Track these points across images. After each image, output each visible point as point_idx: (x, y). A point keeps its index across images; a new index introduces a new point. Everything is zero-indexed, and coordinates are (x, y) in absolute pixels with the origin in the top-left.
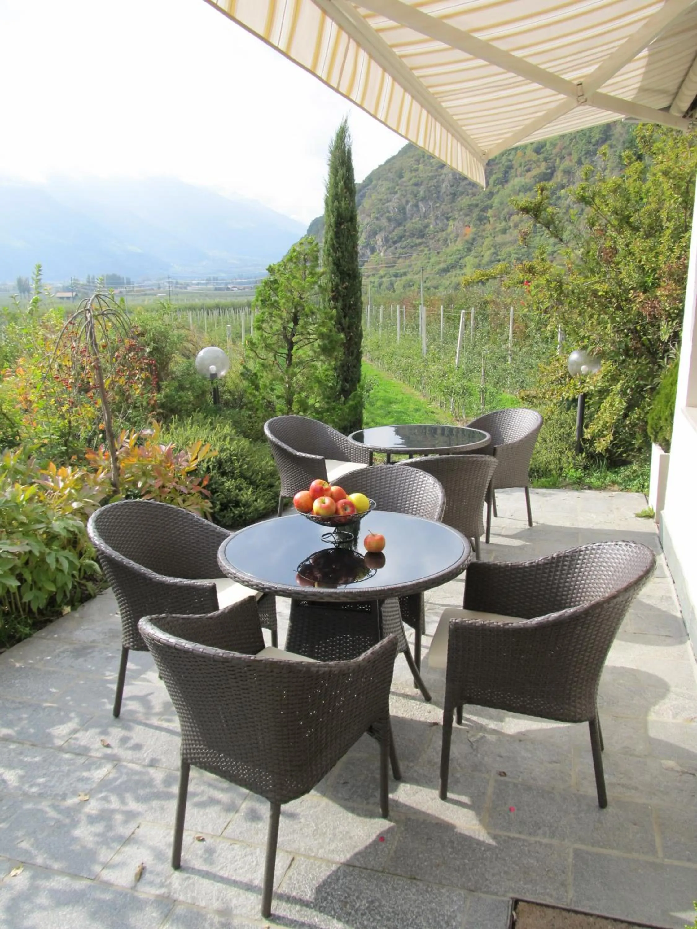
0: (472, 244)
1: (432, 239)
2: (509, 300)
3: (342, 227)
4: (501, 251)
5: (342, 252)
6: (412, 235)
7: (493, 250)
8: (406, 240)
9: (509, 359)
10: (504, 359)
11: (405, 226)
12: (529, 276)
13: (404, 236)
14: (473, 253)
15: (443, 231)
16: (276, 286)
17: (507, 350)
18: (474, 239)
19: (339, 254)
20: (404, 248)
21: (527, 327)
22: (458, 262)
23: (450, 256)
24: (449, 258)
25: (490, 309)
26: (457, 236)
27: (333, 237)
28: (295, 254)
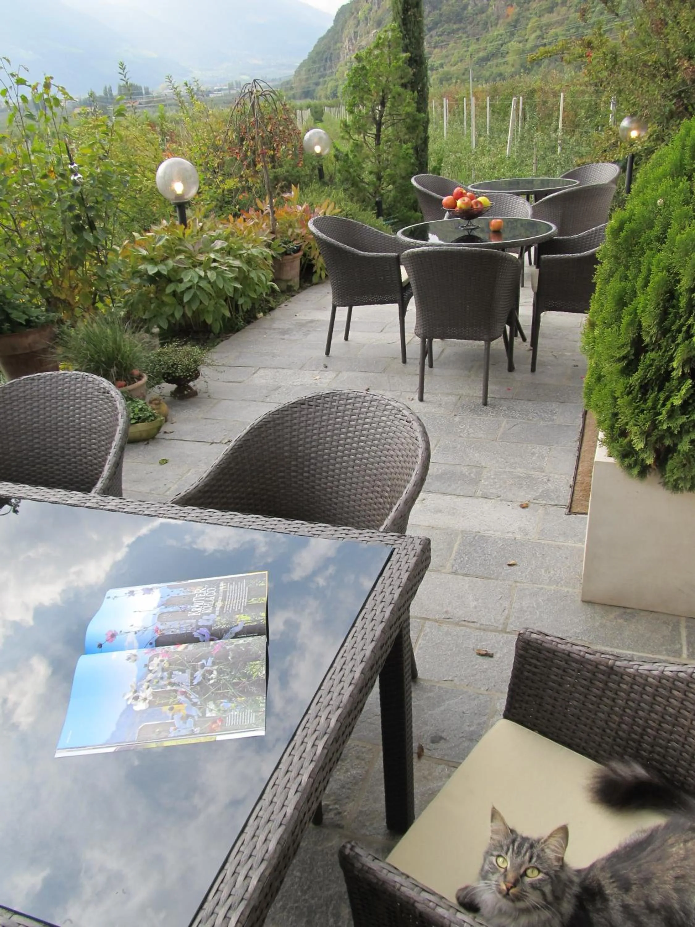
0: (515, 27)
1: (470, 23)
2: (557, 88)
3: (409, 13)
4: (547, 33)
5: (410, 39)
6: (449, 21)
7: (538, 33)
8: (442, 26)
9: (559, 149)
10: (553, 149)
11: (440, 9)
12: (588, 50)
13: (441, 21)
14: (516, 38)
15: (483, 12)
16: (364, 72)
17: (556, 140)
18: (517, 21)
19: (407, 41)
20: (440, 35)
21: (576, 115)
22: (498, 49)
23: (491, 42)
24: (489, 45)
25: (537, 98)
26: (498, 18)
27: (401, 23)
28: (381, 41)
